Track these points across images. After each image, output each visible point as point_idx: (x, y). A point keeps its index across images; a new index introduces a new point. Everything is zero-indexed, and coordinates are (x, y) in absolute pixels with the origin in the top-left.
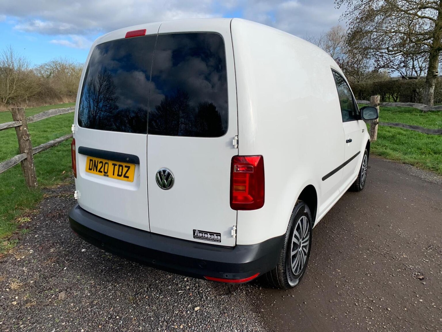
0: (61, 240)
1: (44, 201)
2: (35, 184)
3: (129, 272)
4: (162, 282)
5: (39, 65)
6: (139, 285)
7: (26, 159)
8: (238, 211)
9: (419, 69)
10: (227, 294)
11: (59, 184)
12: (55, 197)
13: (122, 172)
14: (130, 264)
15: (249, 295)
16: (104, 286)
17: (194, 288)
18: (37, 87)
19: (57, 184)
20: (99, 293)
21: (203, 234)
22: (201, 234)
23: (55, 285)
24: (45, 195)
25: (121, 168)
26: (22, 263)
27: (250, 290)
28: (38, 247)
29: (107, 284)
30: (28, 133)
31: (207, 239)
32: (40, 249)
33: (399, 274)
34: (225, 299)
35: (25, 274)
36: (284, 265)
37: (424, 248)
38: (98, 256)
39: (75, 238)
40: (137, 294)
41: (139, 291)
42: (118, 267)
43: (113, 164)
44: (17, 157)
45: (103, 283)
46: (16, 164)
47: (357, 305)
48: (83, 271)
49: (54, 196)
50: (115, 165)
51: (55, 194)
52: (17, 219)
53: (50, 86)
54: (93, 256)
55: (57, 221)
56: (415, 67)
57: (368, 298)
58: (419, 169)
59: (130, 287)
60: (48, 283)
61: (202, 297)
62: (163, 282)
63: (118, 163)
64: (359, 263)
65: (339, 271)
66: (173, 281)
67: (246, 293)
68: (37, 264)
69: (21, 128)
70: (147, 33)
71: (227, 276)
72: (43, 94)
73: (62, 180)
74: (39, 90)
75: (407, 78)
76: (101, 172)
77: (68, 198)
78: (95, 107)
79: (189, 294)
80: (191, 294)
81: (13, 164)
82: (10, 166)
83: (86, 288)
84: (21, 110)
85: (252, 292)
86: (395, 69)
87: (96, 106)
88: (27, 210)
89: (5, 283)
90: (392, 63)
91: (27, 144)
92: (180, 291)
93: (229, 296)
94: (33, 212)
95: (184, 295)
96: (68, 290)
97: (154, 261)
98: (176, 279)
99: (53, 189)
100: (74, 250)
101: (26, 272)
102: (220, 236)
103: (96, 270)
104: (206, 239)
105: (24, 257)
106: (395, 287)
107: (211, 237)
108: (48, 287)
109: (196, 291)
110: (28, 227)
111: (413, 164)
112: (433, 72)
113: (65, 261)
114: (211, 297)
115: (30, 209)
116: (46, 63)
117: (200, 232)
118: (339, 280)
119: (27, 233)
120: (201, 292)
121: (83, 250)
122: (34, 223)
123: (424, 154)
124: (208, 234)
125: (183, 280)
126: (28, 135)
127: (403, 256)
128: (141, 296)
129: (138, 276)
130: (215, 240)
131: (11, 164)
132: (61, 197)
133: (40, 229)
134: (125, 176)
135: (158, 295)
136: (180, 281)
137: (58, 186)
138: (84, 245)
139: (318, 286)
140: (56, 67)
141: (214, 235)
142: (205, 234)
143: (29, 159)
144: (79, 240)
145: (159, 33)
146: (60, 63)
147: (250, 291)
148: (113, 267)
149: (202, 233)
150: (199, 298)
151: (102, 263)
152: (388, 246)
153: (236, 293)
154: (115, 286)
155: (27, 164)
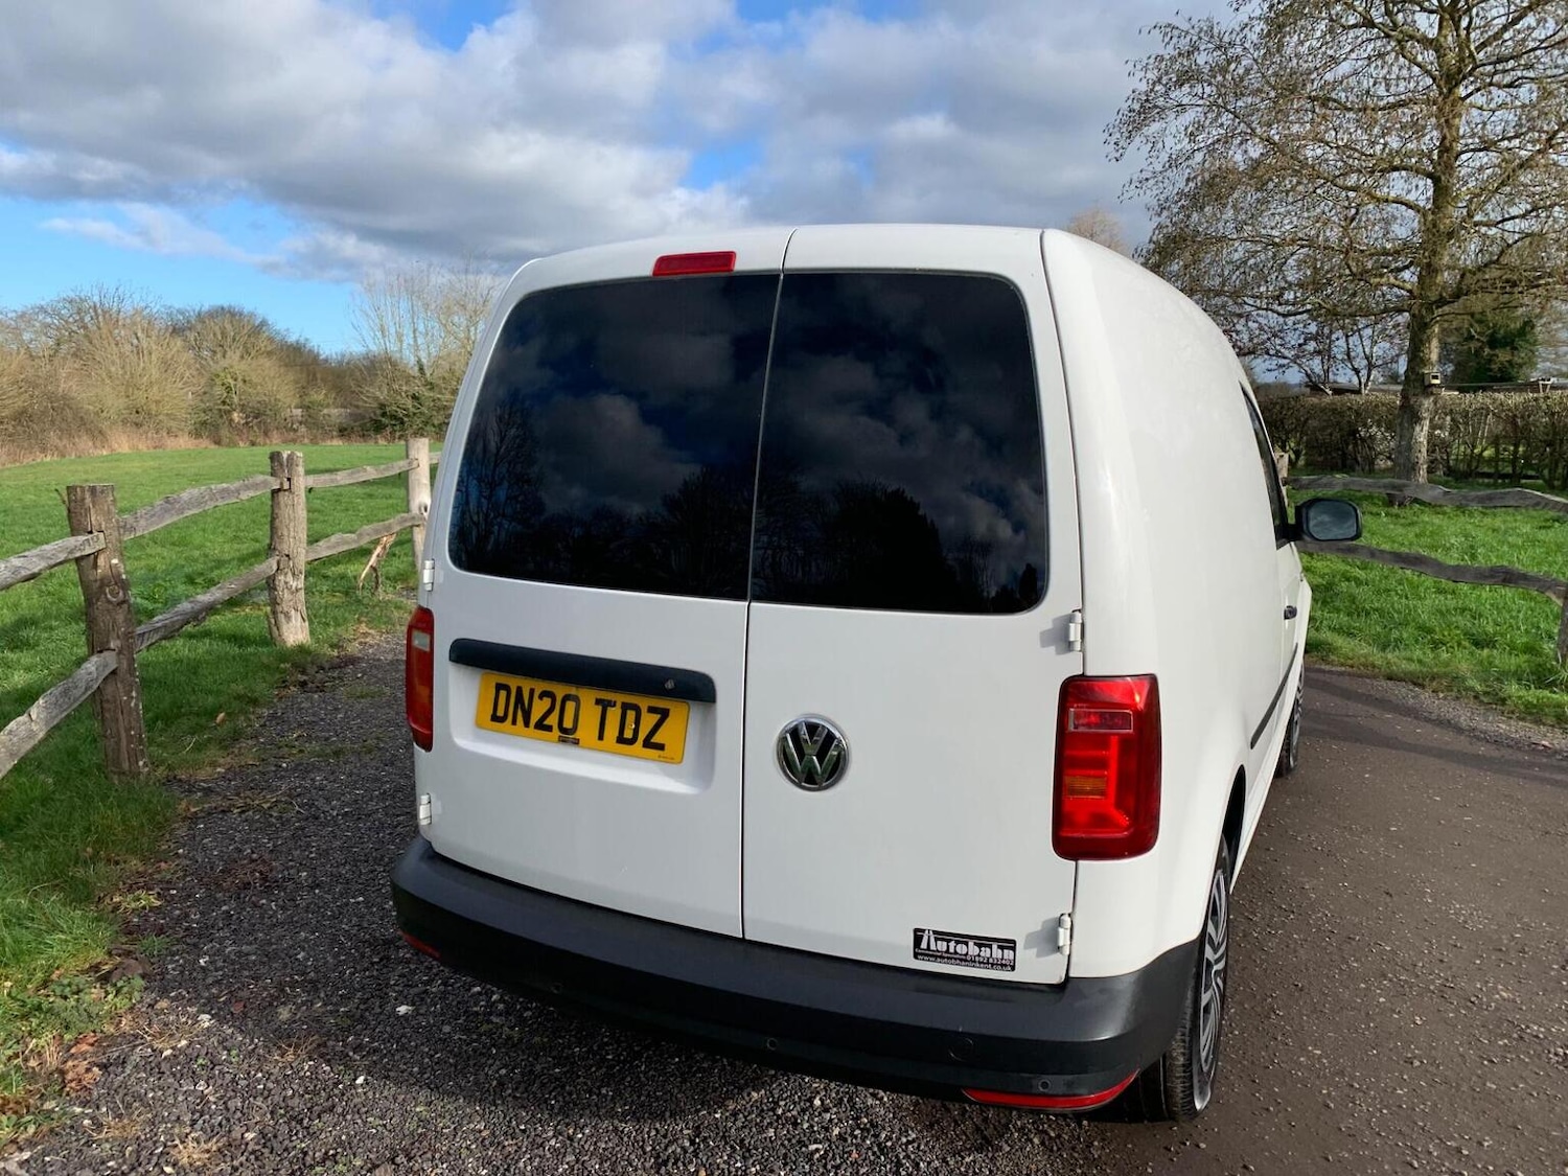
0: (304, 974)
1: (185, 829)
2: (141, 763)
3: (605, 1083)
4: (735, 1114)
5: (15, 311)
6: (657, 1130)
7: (114, 672)
8: (1081, 862)
9: (1365, 362)
10: (979, 1150)
11: (221, 761)
12: (223, 811)
13: (636, 731)
14: (594, 1055)
15: (1055, 1148)
16: (530, 1140)
17: (857, 1132)
18: (11, 394)
19: (214, 764)
20: (521, 1164)
21: (952, 944)
22: (945, 943)
23: (341, 1144)
24: (184, 804)
25: (631, 715)
26: (184, 1067)
27: (1054, 1130)
28: (224, 1003)
29: (538, 1132)
30: (124, 577)
31: (964, 960)
32: (237, 1009)
33: (1509, 1056)
34: (977, 1166)
35: (214, 1107)
36: (1187, 1039)
37: (1555, 967)
38: (466, 1030)
39: (358, 967)
40: (665, 1163)
41: (666, 1149)
42: (555, 1066)
43: (598, 702)
44: (92, 665)
45: (523, 1127)
46: (89, 692)
47: (1416, 1166)
48: (432, 1086)
49: (216, 808)
50: (605, 705)
51: (216, 801)
52: (108, 900)
53: (60, 390)
54: (447, 1029)
55: (264, 901)
56: (1352, 354)
57: (1440, 1139)
58: (1445, 698)
59: (626, 1139)
60: (313, 1135)
61: (899, 1164)
62: (741, 1115)
63: (620, 698)
64: (1372, 1025)
65: (1319, 1052)
66: (773, 1110)
67: (1043, 1143)
68: (245, 1066)
69: (101, 561)
70: (740, 265)
71: (1045, 1085)
72: (35, 418)
73: (226, 748)
74: (19, 403)
75: (1327, 390)
76: (549, 728)
77: (275, 814)
78: (483, 500)
79: (850, 1153)
80: (855, 1155)
81: (84, 693)
82: (75, 701)
83: (465, 1153)
84: (102, 492)
85: (1059, 1136)
86: (1288, 361)
87: (485, 498)
88: (135, 863)
89: (150, 1143)
90: (1278, 341)
91: (120, 618)
92: (813, 1147)
93: (990, 1155)
94: (159, 872)
95: (834, 1158)
96: (401, 1159)
97: (772, 1043)
98: (782, 1103)
99: (203, 781)
100: (367, 1010)
101: (212, 1099)
102: (1015, 951)
103: (476, 1083)
104: (961, 960)
105: (184, 1043)
106: (1511, 1101)
107: (982, 954)
108: (317, 1155)
109: (868, 1142)
110: (160, 931)
111: (1420, 681)
112: (1423, 374)
113: (351, 1054)
114: (929, 1163)
115: (144, 860)
116: (43, 303)
117: (940, 936)
118: (1329, 1085)
119: (164, 952)
120: (889, 1144)
121: (402, 1009)
122: (178, 912)
123: (1444, 648)
124: (971, 944)
125: (808, 1104)
126: (124, 585)
127: (1501, 996)
128: (678, 1168)
129: (642, 1098)
130: (993, 965)
131: (77, 693)
132: (243, 812)
133: (205, 932)
134: (647, 744)
135: (739, 1165)
136: (798, 1107)
137: (219, 770)
138: (397, 988)
139: (1271, 1109)
140: (82, 319)
141: (990, 947)
142: (957, 942)
143: (121, 673)
144: (375, 973)
145: (787, 266)
146: (95, 307)
147: (1053, 1135)
148: (538, 1067)
149: (948, 941)
150: (888, 1166)
151: (490, 1056)
152: (1441, 961)
153: (1007, 1142)
154: (570, 1138)
155: (115, 690)
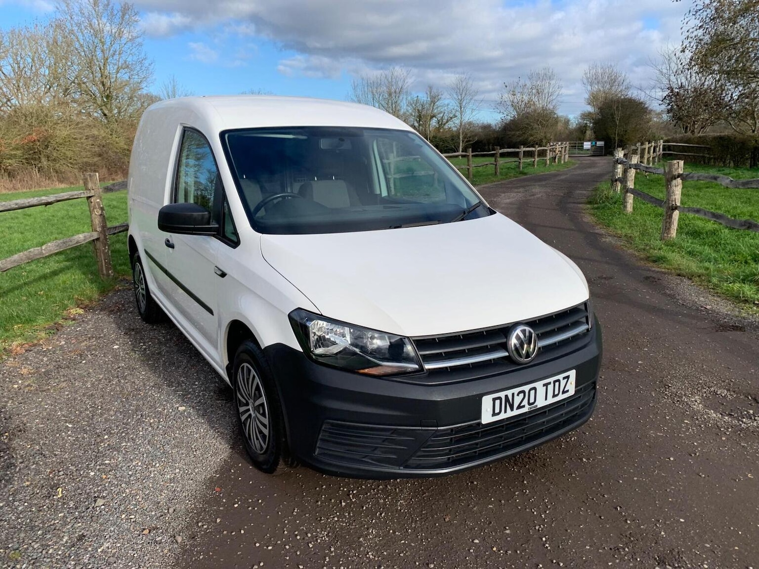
1: (112, 294)
3: (146, 371)
7: (98, 239)
16: (110, 381)
23: (63, 375)
24: (117, 287)
26: (45, 354)
28: (72, 340)
29: (113, 380)
30: (102, 206)
35: (42, 363)
38: (126, 354)
39: (116, 335)
44: (81, 236)
45: (110, 378)
46: (79, 244)
54: (121, 353)
59: (132, 384)
60: (58, 372)
62: (171, 383)
66: (182, 383)
68: (60, 355)
69: (92, 200)
79: (187, 396)
81: (74, 244)
82: (69, 246)
83: (90, 381)
84: (93, 176)
91: (100, 220)
92: (179, 393)
94: (92, 305)
96: (73, 380)
100: (106, 345)
101: (44, 361)
105: (51, 348)
108: (55, 377)
109: (195, 394)
110: (75, 320)
113: (89, 355)
115: (91, 301)
119: (71, 326)
121: (116, 347)
126: (102, 209)
129: (151, 376)
131: (71, 243)
133: (87, 323)
138: (120, 341)
143: (101, 239)
144: (119, 337)
151: (125, 361)
155: (99, 245)
